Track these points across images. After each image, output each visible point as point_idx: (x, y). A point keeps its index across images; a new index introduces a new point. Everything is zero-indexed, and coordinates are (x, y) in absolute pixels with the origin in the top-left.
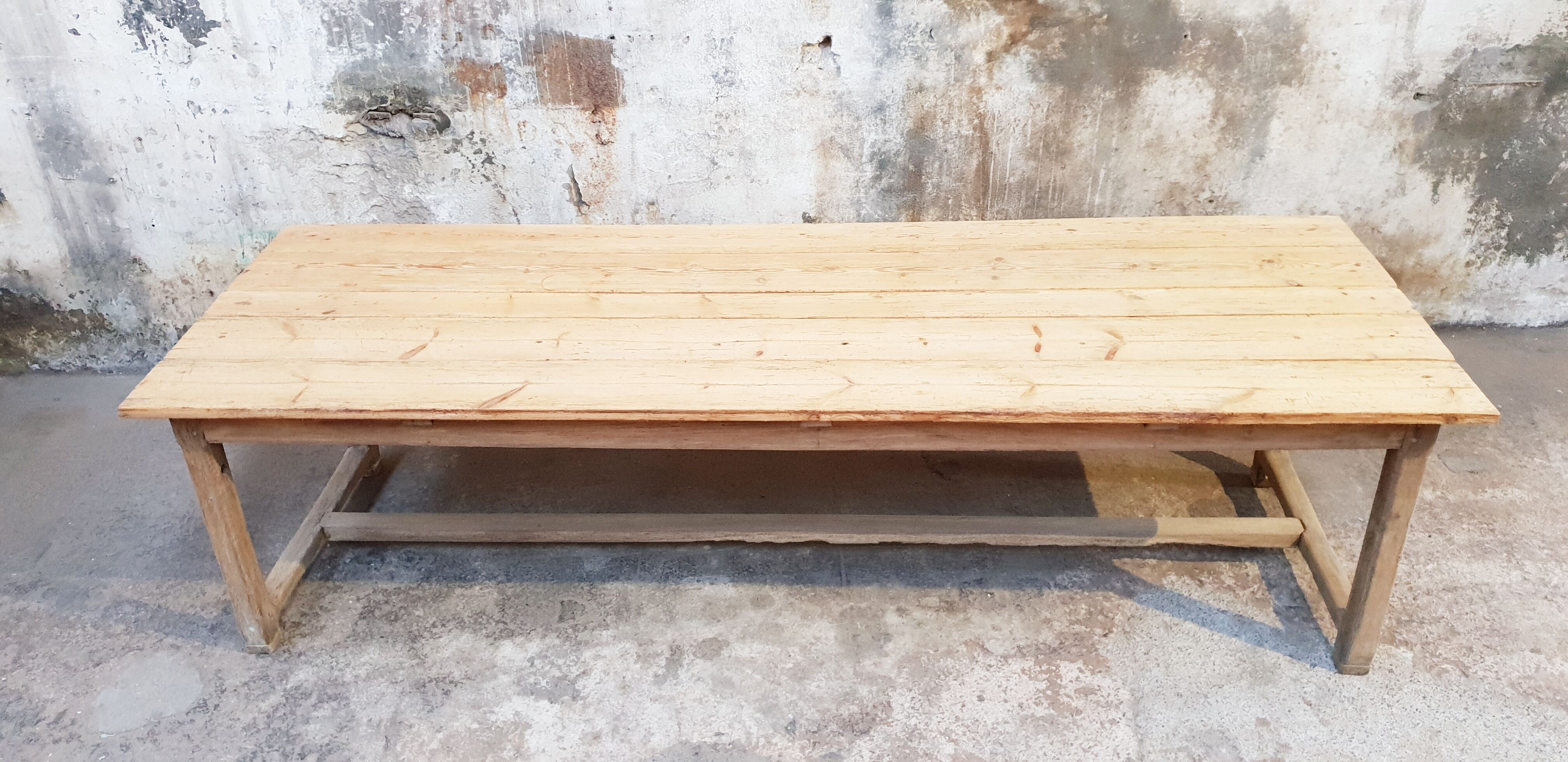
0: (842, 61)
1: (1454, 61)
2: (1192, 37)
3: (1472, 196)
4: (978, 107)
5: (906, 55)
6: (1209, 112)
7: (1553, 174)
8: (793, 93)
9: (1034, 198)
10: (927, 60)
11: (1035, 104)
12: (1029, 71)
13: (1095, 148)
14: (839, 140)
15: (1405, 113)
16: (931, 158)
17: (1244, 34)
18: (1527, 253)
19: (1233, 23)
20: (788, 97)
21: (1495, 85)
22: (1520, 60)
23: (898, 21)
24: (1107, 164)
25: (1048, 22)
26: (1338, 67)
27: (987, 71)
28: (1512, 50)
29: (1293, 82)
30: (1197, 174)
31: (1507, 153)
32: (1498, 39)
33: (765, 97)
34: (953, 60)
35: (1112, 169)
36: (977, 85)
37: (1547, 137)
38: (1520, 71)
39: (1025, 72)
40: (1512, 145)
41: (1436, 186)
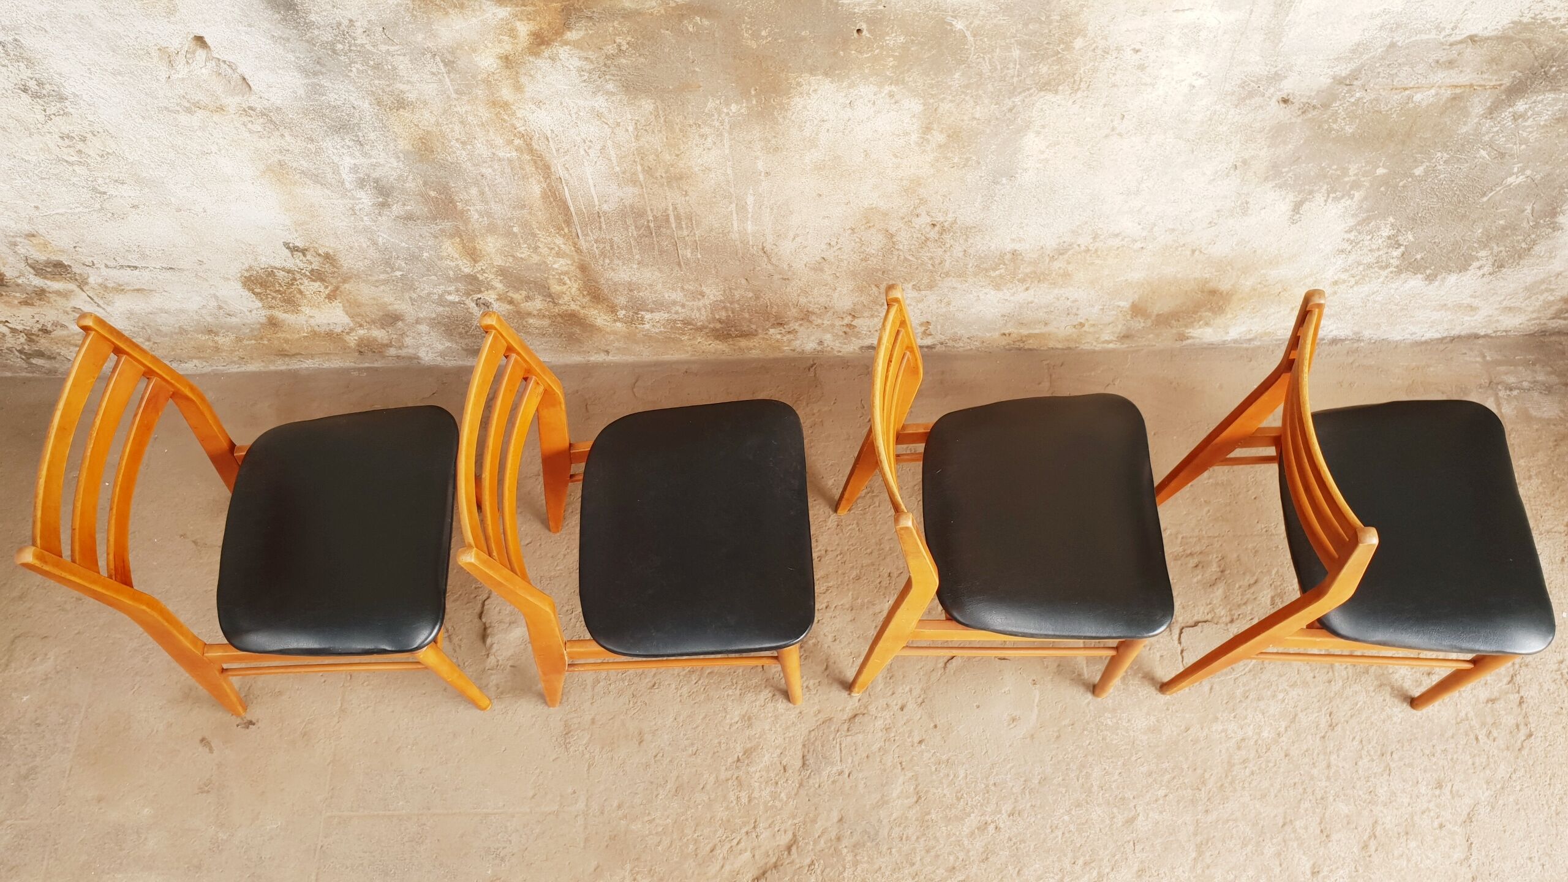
0: (241, 69)
1: (1351, 59)
2: (870, 31)
3: (1355, 215)
4: (513, 125)
5: (353, 62)
6: (916, 127)
7: (1493, 190)
8: (178, 108)
9: (649, 227)
10: (394, 69)
11: (610, 121)
12: (584, 81)
13: (729, 171)
14: (295, 165)
15: (1259, 123)
16: (461, 183)
17: (966, 26)
18: (1428, 271)
19: (943, 11)
20: (174, 115)
21: (1419, 88)
22: (1473, 55)
23: (314, 17)
24: (756, 190)
25: (597, 15)
26: (1142, 68)
27: (510, 80)
28: (1461, 42)
29: (1060, 88)
30: (905, 198)
31: (1421, 168)
32: (1437, 28)
33: (133, 114)
34: (442, 67)
35: (765, 195)
36: (499, 99)
37: (1495, 149)
38: (1468, 70)
39: (577, 81)
40: (1430, 160)
41: (1297, 207)
